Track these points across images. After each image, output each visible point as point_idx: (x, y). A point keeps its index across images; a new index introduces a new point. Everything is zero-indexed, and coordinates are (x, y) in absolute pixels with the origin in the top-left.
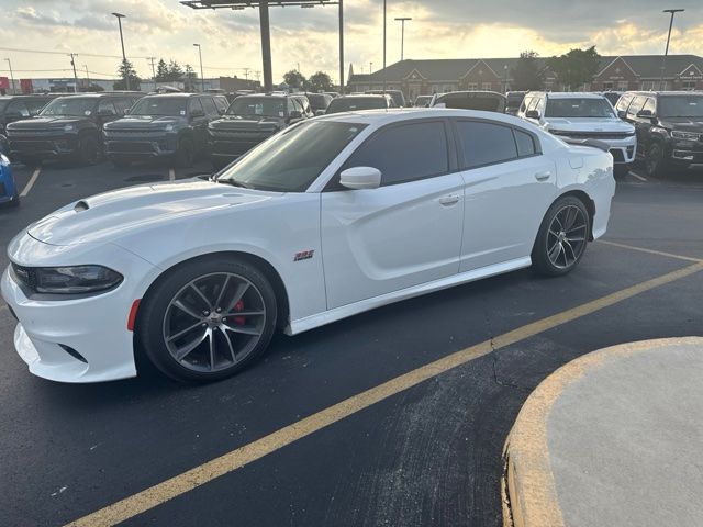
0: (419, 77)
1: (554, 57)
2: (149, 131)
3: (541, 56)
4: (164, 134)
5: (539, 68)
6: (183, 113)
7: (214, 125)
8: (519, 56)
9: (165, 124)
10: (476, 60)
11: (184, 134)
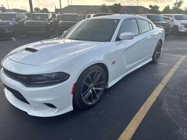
0: (75, 10)
1: (110, 5)
2: (4, 25)
3: (107, 5)
4: (9, 26)
5: (107, 8)
6: (14, 19)
7: (26, 22)
8: (102, 5)
9: (9, 23)
10: (90, 6)
11: (15, 25)
